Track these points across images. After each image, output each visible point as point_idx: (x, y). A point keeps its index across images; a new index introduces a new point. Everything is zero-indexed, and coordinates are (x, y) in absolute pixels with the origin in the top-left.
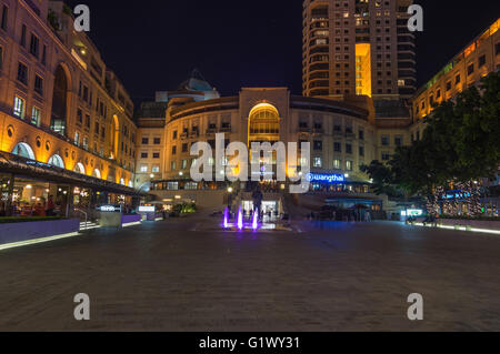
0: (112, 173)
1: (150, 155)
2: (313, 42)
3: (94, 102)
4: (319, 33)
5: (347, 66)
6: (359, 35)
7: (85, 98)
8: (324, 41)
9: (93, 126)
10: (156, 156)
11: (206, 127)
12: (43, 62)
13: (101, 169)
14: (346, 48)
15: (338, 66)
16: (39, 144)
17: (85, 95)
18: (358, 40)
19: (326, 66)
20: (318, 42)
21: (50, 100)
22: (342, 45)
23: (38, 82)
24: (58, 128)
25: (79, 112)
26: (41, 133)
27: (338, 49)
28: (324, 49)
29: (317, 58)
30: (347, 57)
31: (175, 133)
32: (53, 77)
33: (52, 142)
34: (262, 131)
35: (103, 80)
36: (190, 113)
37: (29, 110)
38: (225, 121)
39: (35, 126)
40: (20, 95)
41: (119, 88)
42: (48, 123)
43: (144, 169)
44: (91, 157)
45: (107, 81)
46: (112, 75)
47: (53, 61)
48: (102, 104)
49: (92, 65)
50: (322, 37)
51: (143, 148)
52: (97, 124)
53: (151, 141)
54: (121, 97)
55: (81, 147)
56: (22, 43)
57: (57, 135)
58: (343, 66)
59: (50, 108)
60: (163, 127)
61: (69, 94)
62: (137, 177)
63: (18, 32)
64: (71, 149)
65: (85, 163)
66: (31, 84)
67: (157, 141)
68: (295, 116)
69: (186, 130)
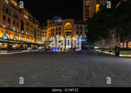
0: (35, 40)
1: (44, 36)
2: (85, 5)
3: (30, 25)
4: (87, 2)
5: (94, 10)
6: (97, 2)
7: (28, 25)
8: (88, 4)
9: (30, 31)
10: (46, 36)
11: (56, 29)
12: (18, 19)
13: (33, 40)
14: (94, 6)
15: (92, 11)
16: (18, 36)
17: (28, 24)
18: (97, 3)
19: (88, 11)
20: (86, 4)
21: (20, 27)
22: (93, 5)
23: (18, 23)
24: (23, 32)
25: (27, 28)
26: (19, 34)
27: (92, 6)
28: (88, 6)
29: (86, 9)
30: (94, 8)
31: (49, 30)
32: (20, 22)
33: (21, 35)
34: (68, 30)
35: (32, 20)
36: (52, 26)
37: (16, 29)
38: (60, 28)
39: (17, 32)
40: (14, 27)
41: (36, 21)
42: (20, 31)
43: (43, 39)
44: (30, 37)
45: (33, 20)
46: (35, 18)
47: (20, 19)
48: (32, 26)
49: (29, 17)
50: (87, 3)
51: (43, 34)
52: (31, 30)
53: (45, 33)
54: (37, 23)
55: (28, 35)
56: (14, 17)
57: (22, 34)
58: (93, 11)
59: (20, 28)
60: (47, 29)
61: (24, 25)
62: (42, 41)
63: (13, 15)
64: (25, 36)
65: (29, 39)
66: (16, 24)
67: (46, 32)
68: (75, 26)
69: (51, 30)
